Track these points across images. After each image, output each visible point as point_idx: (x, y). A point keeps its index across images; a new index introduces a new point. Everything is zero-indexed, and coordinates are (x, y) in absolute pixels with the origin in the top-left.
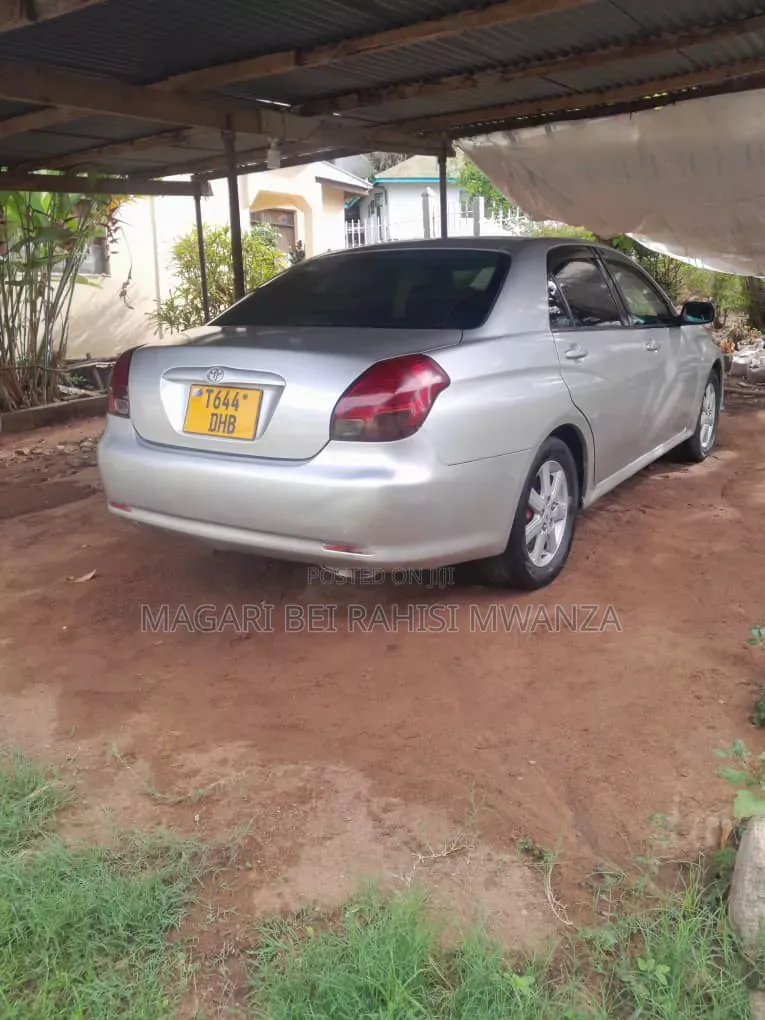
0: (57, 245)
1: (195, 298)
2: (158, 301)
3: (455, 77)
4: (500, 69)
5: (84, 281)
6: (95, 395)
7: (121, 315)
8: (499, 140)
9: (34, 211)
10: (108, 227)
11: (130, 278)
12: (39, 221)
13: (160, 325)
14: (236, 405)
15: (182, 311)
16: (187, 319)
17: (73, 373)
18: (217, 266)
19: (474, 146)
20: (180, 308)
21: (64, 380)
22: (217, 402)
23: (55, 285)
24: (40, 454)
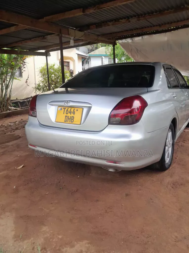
0: (9, 69)
1: (45, 83)
2: (35, 84)
3: (124, 20)
4: (137, 17)
5: (16, 79)
6: (18, 109)
7: (26, 87)
8: (129, 40)
9: (3, 59)
10: (23, 64)
11: (28, 78)
12: (4, 62)
13: (36, 90)
14: (74, 113)
15: (42, 87)
16: (43, 89)
17: (13, 103)
18: (52, 75)
19: (122, 42)
20: (42, 86)
21: (10, 105)
22: (67, 112)
23: (8, 80)
24: (4, 126)
